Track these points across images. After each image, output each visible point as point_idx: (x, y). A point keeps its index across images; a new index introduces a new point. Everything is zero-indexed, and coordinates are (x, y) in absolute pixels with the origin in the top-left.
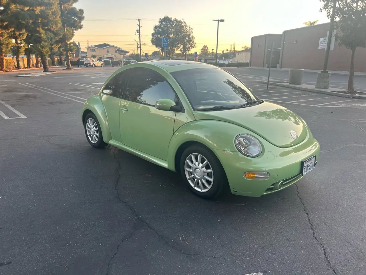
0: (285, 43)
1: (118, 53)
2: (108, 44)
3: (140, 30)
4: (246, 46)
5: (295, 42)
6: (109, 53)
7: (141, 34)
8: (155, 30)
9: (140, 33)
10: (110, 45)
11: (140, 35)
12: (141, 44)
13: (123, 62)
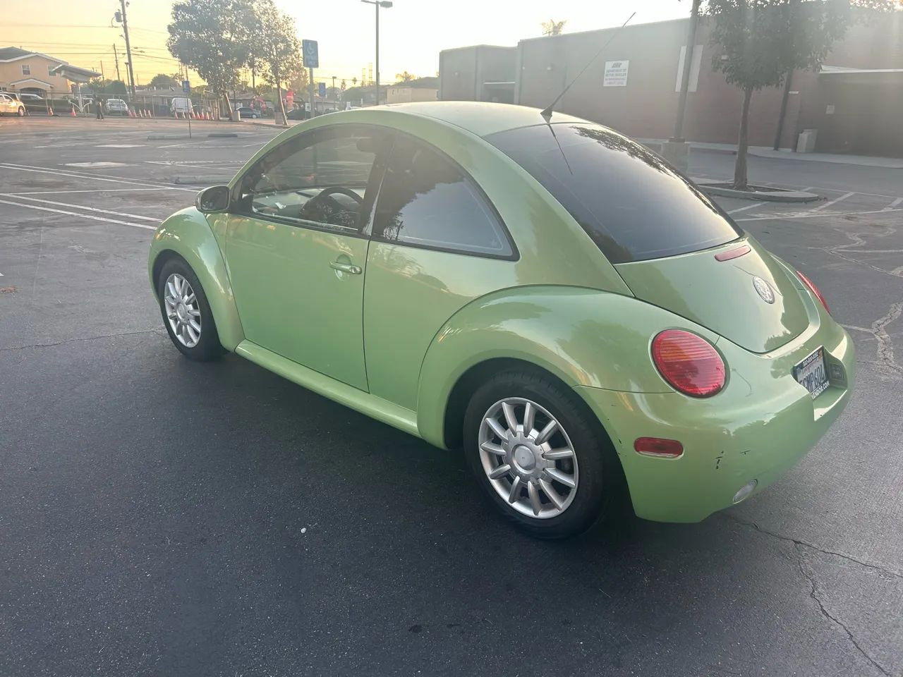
0: (524, 68)
1: (64, 76)
2: (23, 48)
3: (126, 13)
4: (406, 73)
5: (549, 69)
6: (28, 76)
7: (128, 24)
8: (176, 17)
9: (125, 21)
10: (29, 53)
11: (125, 28)
12: (131, 52)
13: (80, 104)
